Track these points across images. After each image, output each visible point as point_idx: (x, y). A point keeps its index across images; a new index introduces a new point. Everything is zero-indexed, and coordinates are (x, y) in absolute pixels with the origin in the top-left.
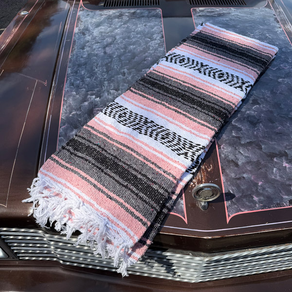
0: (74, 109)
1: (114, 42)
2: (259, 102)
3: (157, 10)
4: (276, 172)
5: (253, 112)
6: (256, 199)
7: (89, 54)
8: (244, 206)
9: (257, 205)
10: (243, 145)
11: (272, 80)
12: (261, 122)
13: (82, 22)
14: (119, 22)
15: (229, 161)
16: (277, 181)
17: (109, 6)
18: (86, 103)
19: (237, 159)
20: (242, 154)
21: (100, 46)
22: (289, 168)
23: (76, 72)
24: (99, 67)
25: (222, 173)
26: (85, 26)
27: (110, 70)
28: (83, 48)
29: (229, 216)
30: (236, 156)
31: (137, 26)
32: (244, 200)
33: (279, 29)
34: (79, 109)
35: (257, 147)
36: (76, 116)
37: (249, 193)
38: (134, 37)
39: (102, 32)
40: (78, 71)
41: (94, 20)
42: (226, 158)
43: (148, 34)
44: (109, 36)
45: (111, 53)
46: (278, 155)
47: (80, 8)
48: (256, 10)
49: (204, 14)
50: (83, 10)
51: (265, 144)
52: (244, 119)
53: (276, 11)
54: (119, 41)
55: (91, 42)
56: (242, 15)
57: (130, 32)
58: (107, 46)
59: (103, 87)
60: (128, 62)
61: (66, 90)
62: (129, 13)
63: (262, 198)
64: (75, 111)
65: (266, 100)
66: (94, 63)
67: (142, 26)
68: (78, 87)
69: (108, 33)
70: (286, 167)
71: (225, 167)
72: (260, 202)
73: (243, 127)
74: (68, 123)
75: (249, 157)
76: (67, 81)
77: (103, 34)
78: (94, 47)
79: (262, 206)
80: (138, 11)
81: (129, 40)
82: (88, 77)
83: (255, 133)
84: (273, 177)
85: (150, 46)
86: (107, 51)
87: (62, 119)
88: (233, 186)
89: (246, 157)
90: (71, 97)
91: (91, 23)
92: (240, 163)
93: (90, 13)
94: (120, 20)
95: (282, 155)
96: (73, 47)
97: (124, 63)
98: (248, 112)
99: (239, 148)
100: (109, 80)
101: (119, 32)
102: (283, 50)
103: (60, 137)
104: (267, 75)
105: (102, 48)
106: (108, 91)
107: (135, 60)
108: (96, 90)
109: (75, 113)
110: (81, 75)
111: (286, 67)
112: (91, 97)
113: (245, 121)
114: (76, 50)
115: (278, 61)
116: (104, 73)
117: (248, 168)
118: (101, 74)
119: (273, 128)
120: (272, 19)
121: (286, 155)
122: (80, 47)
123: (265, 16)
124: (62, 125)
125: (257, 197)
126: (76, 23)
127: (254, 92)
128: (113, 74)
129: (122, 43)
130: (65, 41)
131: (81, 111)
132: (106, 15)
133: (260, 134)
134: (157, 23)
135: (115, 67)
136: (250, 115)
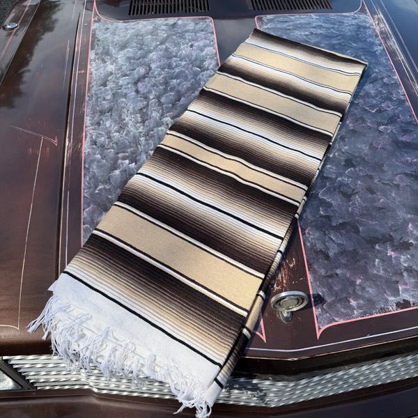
0: (101, 182)
1: (148, 74)
2: (354, 163)
3: (207, 20)
4: (378, 264)
5: (346, 179)
6: (353, 303)
7: (113, 94)
8: (338, 314)
9: (355, 312)
10: (334, 228)
11: (370, 128)
12: (357, 193)
13: (99, 40)
14: (153, 41)
15: (317, 252)
16: (381, 277)
17: (137, 14)
18: (117, 172)
19: (328, 248)
20: (333, 241)
21: (130, 81)
22: (395, 258)
23: (98, 124)
24: (131, 114)
25: (309, 270)
26: (104, 48)
27: (147, 120)
28: (105, 85)
30: (325, 245)
31: (180, 47)
32: (339, 305)
33: (379, 48)
34: (108, 181)
35: (353, 230)
36: (104, 192)
37: (345, 295)
38: (176, 66)
39: (129, 58)
40: (101, 122)
41: (117, 38)
42: (312, 248)
43: (195, 60)
44: (140, 65)
45: (145, 91)
46: (381, 240)
47: (94, 16)
48: (346, 16)
49: (273, 25)
50: (99, 20)
51: (364, 225)
52: (334, 190)
53: (373, 18)
54: (156, 73)
55: (115, 74)
56: (326, 25)
57: (170, 58)
58: (139, 80)
59: (139, 146)
60: (171, 105)
61: (86, 151)
62: (166, 25)
63: (361, 302)
64: (103, 184)
65: (364, 160)
66: (123, 108)
68: (104, 146)
70: (391, 256)
71: (311, 261)
72: (359, 307)
73: (333, 202)
74: (95, 204)
75: (342, 245)
76: (86, 137)
77: (132, 61)
79: (361, 313)
80: (180, 22)
81: (170, 71)
82: (118, 131)
83: (350, 209)
84: (375, 272)
85: (200, 79)
86: (140, 89)
87: (84, 197)
88: (324, 287)
89: (339, 245)
90: (95, 163)
91: (113, 42)
92: (331, 254)
93: (109, 26)
94: (154, 37)
95: (386, 239)
96: (90, 83)
97: (166, 107)
98: (340, 179)
99: (329, 232)
100: (147, 135)
101: (154, 57)
102: (386, 80)
103: (84, 224)
104: (363, 120)
105: (131, 83)
106: (147, 153)
107: (181, 102)
108: (129, 150)
109: (102, 187)
110: (106, 128)
111: (389, 107)
112: (123, 162)
113: (336, 192)
114: (95, 88)
115: (377, 99)
116: (138, 124)
117: (342, 261)
118: (135, 126)
119: (373, 201)
120: (369, 32)
121: (391, 239)
122: (100, 82)
123: (359, 27)
124: (86, 206)
125: (354, 301)
126: (92, 43)
127: (347, 148)
128: (151, 126)
129: (160, 75)
130: (77, 72)
131: (110, 184)
132: (133, 29)
133: (357, 211)
134: (208, 42)
135: (154, 114)
136: (342, 184)
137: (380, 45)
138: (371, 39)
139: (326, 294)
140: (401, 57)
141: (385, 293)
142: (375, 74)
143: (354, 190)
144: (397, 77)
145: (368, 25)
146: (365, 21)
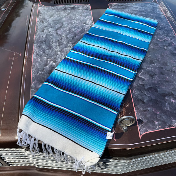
0: (40, 71)
1: (62, 26)
2: (154, 62)
3: (88, 5)
4: (167, 105)
5: (151, 69)
6: (156, 123)
7: (47, 35)
8: (149, 128)
9: (157, 127)
10: (146, 90)
11: (160, 48)
12: (156, 74)
13: (41, 14)
14: (64, 14)
15: (138, 100)
16: (168, 111)
17: (58, 3)
18: (47, 67)
19: (143, 99)
20: (146, 95)
21: (54, 29)
22: (175, 103)
23: (40, 47)
24: (54, 42)
25: (135, 108)
26: (43, 17)
27: (61, 45)
28: (43, 31)
29: (141, 135)
30: (142, 97)
31: (76, 16)
32: (149, 124)
33: (163, 16)
34: (43, 70)
35: (155, 90)
36: (41, 75)
37: (152, 119)
38: (74, 23)
39: (54, 21)
40: (41, 46)
41: (49, 13)
42: (136, 98)
43: (83, 21)
44: (59, 23)
45: (60, 33)
46: (168, 95)
47: (39, 5)
48: (148, 4)
49: (116, 7)
50: (41, 6)
51: (160, 88)
52: (146, 73)
53: (160, 4)
54: (65, 26)
55: (48, 27)
56: (139, 7)
57: (72, 20)
58: (58, 29)
59: (57, 56)
60: (72, 39)
61: (34, 58)
62: (70, 7)
63: (160, 122)
65: (158, 61)
66: (51, 40)
67: (79, 16)
68: (42, 56)
69: (58, 21)
70: (173, 102)
71: (136, 104)
72: (159, 125)
73: (145, 78)
74: (37, 80)
75: (150, 97)
76: (34, 52)
77: (55, 22)
78: (50, 30)
79: (160, 127)
80: (76, 6)
81: (72, 25)
82: (48, 50)
83: (153, 81)
84: (166, 109)
85: (85, 28)
86: (58, 33)
87: (32, 77)
88: (142, 116)
89: (148, 97)
90: (38, 63)
91: (47, 14)
92: (145, 101)
93: (46, 8)
94: (65, 12)
95: (170, 94)
96: (36, 30)
97: (69, 40)
98: (148, 69)
99: (144, 91)
100: (61, 51)
101: (65, 20)
102: (166, 28)
103: (32, 89)
104: (157, 44)
105: (55, 30)
106: (61, 58)
107: (76, 38)
108: (53, 57)
109: (41, 73)
110: (43, 48)
111: (168, 39)
112: (50, 62)
113: (147, 74)
114: (38, 32)
115: (163, 36)
116: (57, 47)
117: (151, 104)
118: (55, 47)
119: (163, 78)
120: (158, 10)
121: (172, 94)
122: (41, 30)
123: (154, 8)
124: (33, 81)
125: (157, 122)
126: (38, 15)
127: (150, 56)
128: (63, 47)
129: (67, 27)
130: (31, 26)
131: (44, 71)
132: (56, 9)
133: (156, 82)
134: (88, 13)
135: (64, 42)
136: (149, 71)
137: (163, 15)
138: (159, 13)
139: (143, 119)
140: (172, 19)
141: (171, 118)
142: (161, 26)
143: (154, 73)
144: (171, 27)
145: (157, 7)
146: (156, 6)
